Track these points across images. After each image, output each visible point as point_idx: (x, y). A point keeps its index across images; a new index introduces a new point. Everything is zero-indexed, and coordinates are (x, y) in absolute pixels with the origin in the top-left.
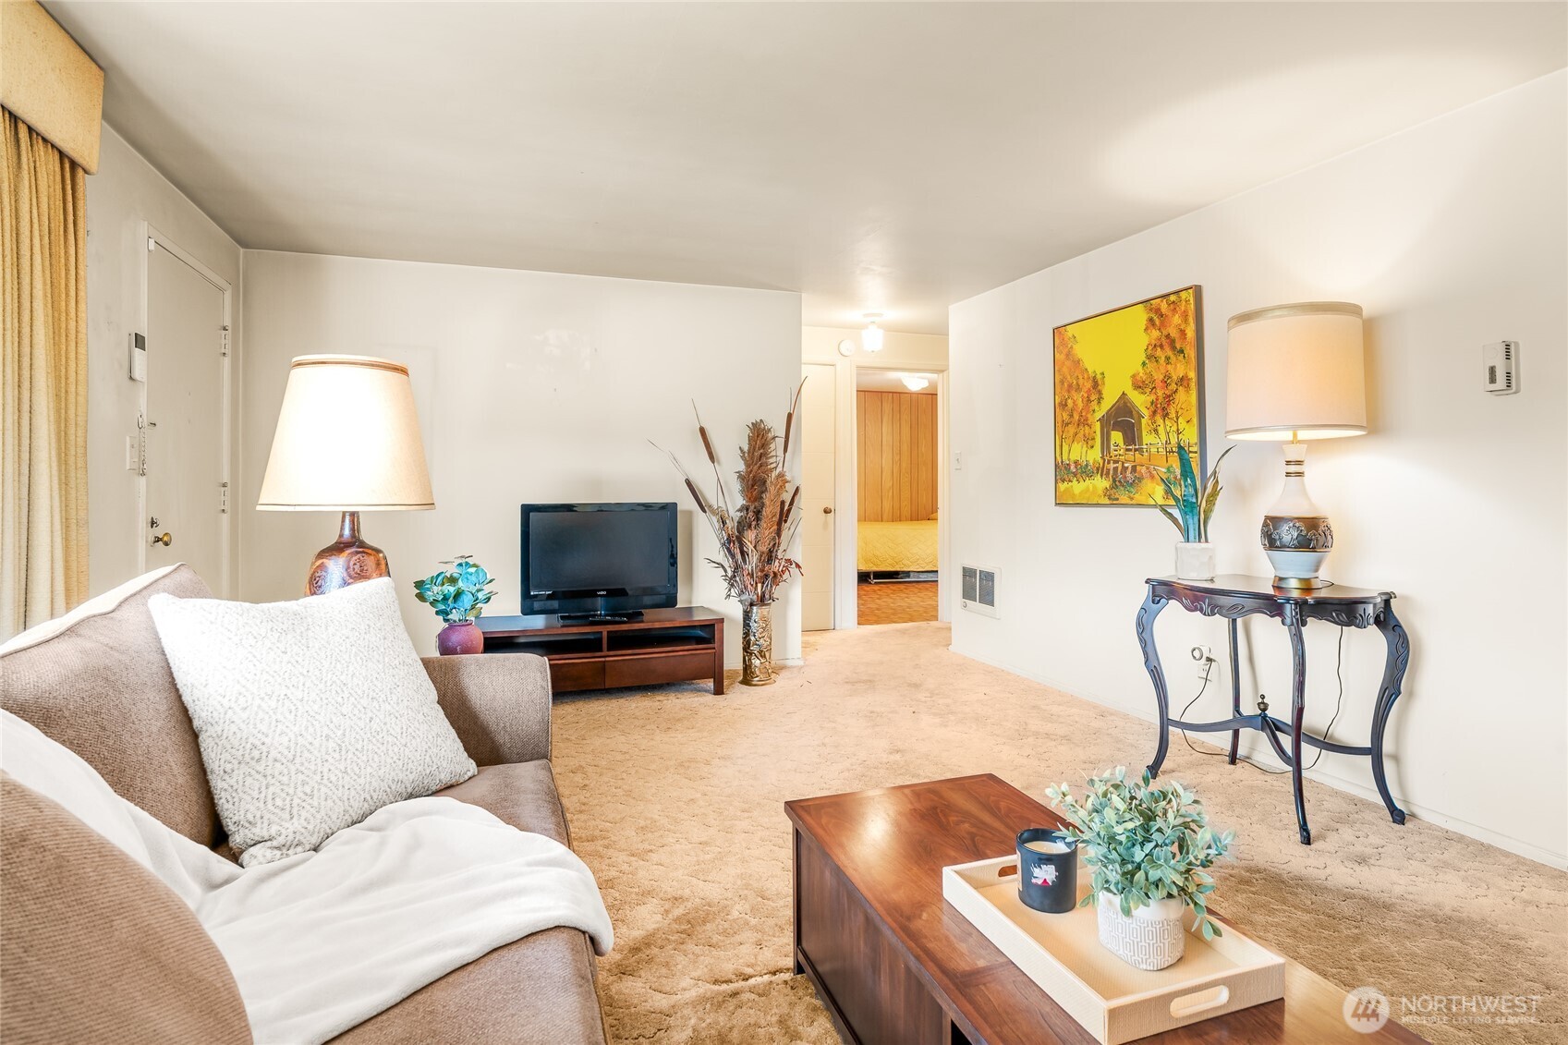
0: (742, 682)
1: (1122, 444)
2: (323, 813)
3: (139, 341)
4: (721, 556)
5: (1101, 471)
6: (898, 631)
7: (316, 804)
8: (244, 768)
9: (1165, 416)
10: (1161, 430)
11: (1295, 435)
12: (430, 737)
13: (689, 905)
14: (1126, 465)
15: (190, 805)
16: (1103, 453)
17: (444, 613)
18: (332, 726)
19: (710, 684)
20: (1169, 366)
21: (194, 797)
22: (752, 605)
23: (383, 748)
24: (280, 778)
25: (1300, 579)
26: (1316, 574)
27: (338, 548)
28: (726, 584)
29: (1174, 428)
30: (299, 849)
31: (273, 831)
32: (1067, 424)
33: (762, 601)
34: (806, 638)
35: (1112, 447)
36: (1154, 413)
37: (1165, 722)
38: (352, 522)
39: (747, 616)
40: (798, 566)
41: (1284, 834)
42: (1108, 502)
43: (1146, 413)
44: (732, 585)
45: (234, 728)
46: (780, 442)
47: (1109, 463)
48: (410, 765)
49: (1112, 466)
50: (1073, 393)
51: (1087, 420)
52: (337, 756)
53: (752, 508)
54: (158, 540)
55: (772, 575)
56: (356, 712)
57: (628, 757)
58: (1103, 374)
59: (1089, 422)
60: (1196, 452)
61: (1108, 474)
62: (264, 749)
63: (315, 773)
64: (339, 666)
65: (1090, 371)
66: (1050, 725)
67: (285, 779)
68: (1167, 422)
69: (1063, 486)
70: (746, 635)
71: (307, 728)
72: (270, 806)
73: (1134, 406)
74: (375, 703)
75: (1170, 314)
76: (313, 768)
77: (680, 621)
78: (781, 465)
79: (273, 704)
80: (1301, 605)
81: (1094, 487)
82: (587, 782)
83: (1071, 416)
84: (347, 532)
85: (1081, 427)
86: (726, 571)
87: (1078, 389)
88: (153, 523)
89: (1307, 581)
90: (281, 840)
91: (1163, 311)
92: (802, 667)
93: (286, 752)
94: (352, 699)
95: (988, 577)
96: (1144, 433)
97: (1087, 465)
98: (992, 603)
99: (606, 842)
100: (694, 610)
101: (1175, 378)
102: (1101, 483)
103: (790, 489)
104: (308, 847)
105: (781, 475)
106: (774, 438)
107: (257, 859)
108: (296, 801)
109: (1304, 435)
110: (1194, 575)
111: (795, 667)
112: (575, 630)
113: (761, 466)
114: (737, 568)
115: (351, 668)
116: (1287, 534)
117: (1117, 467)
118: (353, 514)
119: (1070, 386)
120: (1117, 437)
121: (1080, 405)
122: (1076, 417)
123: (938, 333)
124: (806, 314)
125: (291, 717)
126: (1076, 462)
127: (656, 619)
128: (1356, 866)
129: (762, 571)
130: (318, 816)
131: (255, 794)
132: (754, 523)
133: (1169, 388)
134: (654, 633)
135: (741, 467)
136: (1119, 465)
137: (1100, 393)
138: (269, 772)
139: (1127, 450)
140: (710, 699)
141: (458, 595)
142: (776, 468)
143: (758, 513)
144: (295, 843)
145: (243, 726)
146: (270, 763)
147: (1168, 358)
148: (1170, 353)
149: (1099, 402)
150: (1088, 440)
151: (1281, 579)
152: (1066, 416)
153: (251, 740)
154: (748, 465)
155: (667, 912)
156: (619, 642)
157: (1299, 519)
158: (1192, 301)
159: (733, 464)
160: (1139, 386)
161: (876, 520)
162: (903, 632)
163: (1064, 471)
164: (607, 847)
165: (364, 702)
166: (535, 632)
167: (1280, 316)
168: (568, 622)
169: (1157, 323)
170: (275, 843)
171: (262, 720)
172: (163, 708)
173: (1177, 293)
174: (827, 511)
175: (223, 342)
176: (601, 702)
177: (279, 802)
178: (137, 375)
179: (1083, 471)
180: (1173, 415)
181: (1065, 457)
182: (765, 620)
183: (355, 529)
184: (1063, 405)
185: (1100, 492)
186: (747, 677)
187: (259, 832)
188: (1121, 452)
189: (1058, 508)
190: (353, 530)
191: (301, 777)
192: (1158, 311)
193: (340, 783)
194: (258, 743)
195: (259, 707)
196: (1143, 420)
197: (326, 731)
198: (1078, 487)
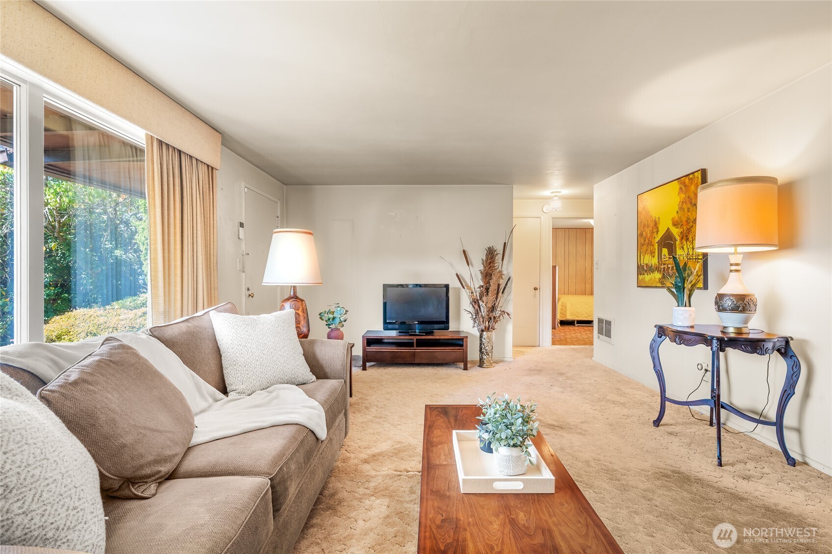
0: (478, 366)
1: (667, 255)
2: (252, 384)
3: (242, 225)
4: (471, 309)
5: (658, 269)
6: (571, 349)
7: (250, 381)
8: (231, 367)
9: (687, 240)
10: (685, 247)
11: (736, 250)
12: (295, 365)
13: (403, 445)
14: (669, 266)
15: (216, 377)
16: (658, 260)
17: (328, 325)
18: (259, 357)
19: (462, 365)
20: (689, 213)
21: (217, 374)
22: (482, 331)
23: (277, 366)
24: (241, 371)
25: (735, 328)
26: (746, 326)
27: (288, 299)
28: (472, 322)
29: (691, 246)
30: (244, 394)
31: (237, 388)
32: (643, 245)
33: (488, 329)
34: (514, 349)
35: (663, 257)
36: (682, 238)
37: (663, 399)
38: (294, 290)
39: (481, 336)
40: (508, 314)
41: (710, 460)
42: (660, 285)
43: (678, 238)
44: (475, 322)
45: (229, 354)
46: (500, 256)
47: (661, 265)
48: (286, 373)
49: (663, 266)
50: (646, 229)
51: (651, 242)
52: (259, 367)
53: (484, 287)
54: (250, 295)
55: (492, 318)
56: (268, 353)
57: (412, 390)
58: (659, 218)
59: (653, 243)
60: (701, 259)
61: (660, 271)
62: (237, 361)
63: (252, 371)
64: (265, 337)
65: (653, 216)
66: (619, 397)
67: (242, 372)
68: (688, 243)
69: (641, 277)
70: (481, 344)
71: (251, 356)
72: (237, 380)
73: (673, 235)
74: (276, 351)
75: (689, 185)
76: (251, 369)
77: (450, 336)
78: (500, 267)
79: (241, 348)
80: (720, 340)
81: (655, 277)
82: (390, 398)
83: (645, 240)
84: (292, 293)
85: (649, 246)
86: (472, 315)
87: (648, 226)
88: (248, 289)
89: (740, 329)
90: (238, 391)
91: (687, 183)
92: (511, 362)
93: (243, 363)
94: (267, 349)
95: (609, 323)
96: (677, 249)
97: (651, 266)
98: (610, 338)
99: (385, 419)
100: (461, 332)
101: (692, 219)
102: (657, 276)
103: (505, 278)
104: (247, 394)
105: (500, 272)
106: (497, 254)
107: (232, 395)
108: (244, 379)
109: (741, 249)
110: (680, 324)
111: (507, 361)
112: (402, 337)
113: (490, 267)
114: (477, 313)
115: (269, 339)
116: (728, 303)
117: (665, 267)
118: (294, 287)
119: (644, 225)
120: (665, 251)
121: (649, 235)
122: (647, 241)
123: (588, 199)
124: (515, 194)
125: (246, 352)
126: (647, 265)
127: (439, 335)
128: (740, 480)
129: (488, 316)
130: (251, 385)
131: (233, 375)
132: (485, 294)
133: (689, 224)
134: (441, 341)
135: (482, 268)
136: (666, 266)
137: (658, 228)
138: (238, 369)
139: (670, 258)
140: (461, 371)
141: (334, 318)
142: (498, 268)
143: (487, 289)
144: (243, 392)
145: (232, 354)
146: (238, 366)
147: (688, 209)
148: (689, 206)
149: (657, 233)
150: (652, 253)
151: (725, 327)
152: (642, 241)
153: (234, 358)
154: (485, 267)
155: (393, 446)
156: (421, 343)
157: (733, 295)
158: (700, 178)
159: (478, 266)
160: (675, 224)
161: (582, 294)
162: (574, 350)
163: (642, 269)
164: (384, 421)
165: (272, 350)
166: (389, 338)
167: (722, 186)
168: (401, 334)
169: (684, 190)
170: (237, 391)
171: (237, 353)
172: (211, 346)
173: (693, 173)
174: (535, 289)
175: (277, 222)
176: (414, 369)
177: (239, 379)
178: (240, 237)
179: (650, 269)
180: (691, 239)
181: (642, 262)
182: (489, 338)
183: (295, 292)
184: (641, 235)
185: (657, 280)
186: (481, 364)
187: (233, 387)
188: (667, 259)
189: (639, 288)
190: (294, 292)
191: (247, 372)
192: (684, 184)
193: (260, 375)
194: (235, 360)
195: (237, 348)
196: (677, 242)
197: (257, 358)
198: (647, 277)
